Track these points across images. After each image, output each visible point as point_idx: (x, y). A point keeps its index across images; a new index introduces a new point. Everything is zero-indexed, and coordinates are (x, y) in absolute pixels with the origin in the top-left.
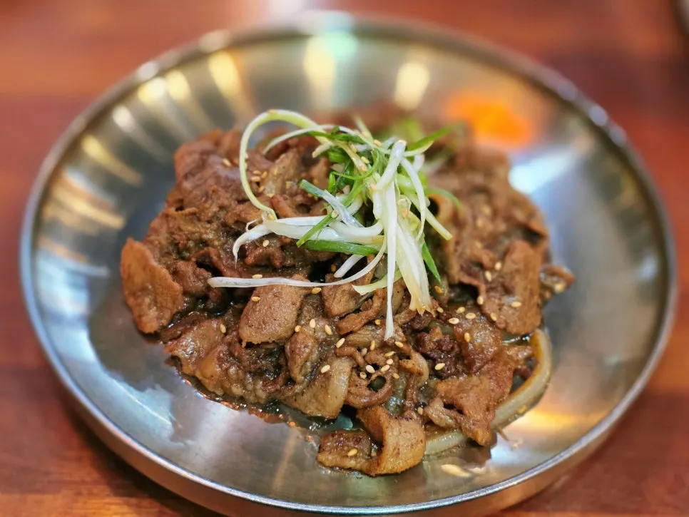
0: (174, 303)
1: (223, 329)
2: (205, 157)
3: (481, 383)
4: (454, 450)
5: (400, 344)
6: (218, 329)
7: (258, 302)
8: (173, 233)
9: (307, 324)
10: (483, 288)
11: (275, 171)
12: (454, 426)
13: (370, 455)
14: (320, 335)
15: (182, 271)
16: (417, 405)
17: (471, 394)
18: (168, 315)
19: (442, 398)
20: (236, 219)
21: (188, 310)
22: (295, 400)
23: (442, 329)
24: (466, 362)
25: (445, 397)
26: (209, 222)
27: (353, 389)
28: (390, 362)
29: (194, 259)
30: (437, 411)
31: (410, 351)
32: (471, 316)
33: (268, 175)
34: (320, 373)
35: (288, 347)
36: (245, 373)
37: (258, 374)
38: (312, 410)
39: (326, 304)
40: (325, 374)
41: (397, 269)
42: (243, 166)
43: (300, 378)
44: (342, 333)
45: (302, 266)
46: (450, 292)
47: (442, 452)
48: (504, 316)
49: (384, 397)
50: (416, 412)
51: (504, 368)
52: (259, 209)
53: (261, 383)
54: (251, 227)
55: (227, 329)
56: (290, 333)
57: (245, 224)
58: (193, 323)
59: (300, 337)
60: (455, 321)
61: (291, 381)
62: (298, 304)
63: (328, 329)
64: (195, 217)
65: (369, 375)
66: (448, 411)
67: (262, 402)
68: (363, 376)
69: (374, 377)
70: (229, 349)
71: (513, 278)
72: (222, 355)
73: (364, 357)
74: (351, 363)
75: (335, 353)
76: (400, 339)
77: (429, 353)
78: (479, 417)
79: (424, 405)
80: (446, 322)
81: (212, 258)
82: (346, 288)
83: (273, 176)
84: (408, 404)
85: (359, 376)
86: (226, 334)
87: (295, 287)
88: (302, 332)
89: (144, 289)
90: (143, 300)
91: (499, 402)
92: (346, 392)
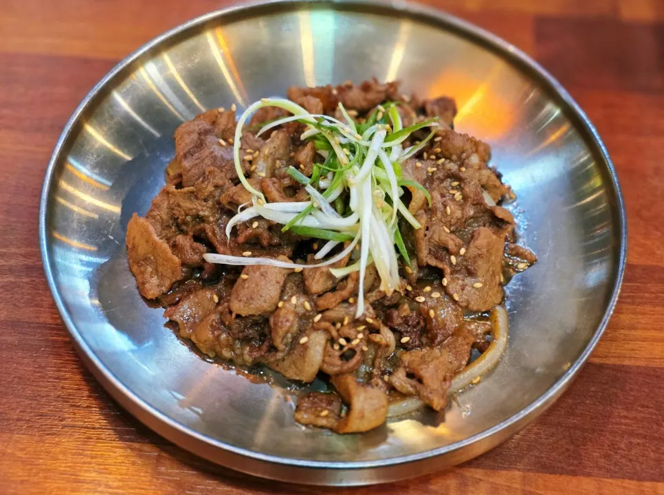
0: (173, 273)
1: (216, 299)
2: (202, 137)
3: (441, 355)
4: (414, 414)
5: (370, 320)
6: (212, 299)
7: (246, 280)
8: (173, 209)
9: (289, 300)
10: (448, 270)
11: (266, 151)
12: (414, 393)
13: (339, 416)
14: (300, 310)
15: (181, 245)
16: (383, 373)
17: (431, 366)
18: (167, 283)
19: (405, 367)
20: (229, 200)
21: (185, 279)
22: (277, 365)
23: (409, 305)
24: (429, 335)
25: (408, 367)
26: (205, 200)
27: (327, 359)
28: (361, 336)
29: (191, 234)
30: (400, 379)
31: (379, 326)
32: (436, 295)
33: (259, 155)
34: (299, 343)
35: (272, 320)
36: (234, 340)
37: (246, 340)
38: (291, 374)
39: (307, 283)
40: (303, 344)
41: (370, 255)
42: (237, 144)
43: (281, 347)
44: (319, 310)
45: (287, 245)
46: (419, 272)
47: (403, 415)
48: (466, 295)
49: (354, 366)
50: (382, 379)
51: (464, 342)
52: (250, 193)
53: (248, 348)
54: (243, 209)
55: (220, 300)
56: (274, 308)
57: (238, 206)
58: (190, 292)
59: (282, 312)
60: (421, 299)
61: (273, 349)
62: (282, 283)
63: (307, 305)
64: (194, 195)
65: (342, 347)
66: (409, 380)
67: (249, 364)
68: (337, 347)
69: (345, 349)
70: (220, 318)
71: (475, 262)
72: (214, 323)
73: (338, 331)
74: (326, 336)
75: (313, 327)
76: (371, 316)
77: (396, 327)
78: (435, 387)
79: (390, 374)
80: (413, 299)
81: (207, 234)
82: (324, 270)
83: (265, 155)
84: (375, 372)
85: (332, 347)
86: (218, 304)
87: (280, 268)
88: (284, 307)
89: (146, 259)
90: (146, 269)
91: (456, 373)
92: (321, 361)
